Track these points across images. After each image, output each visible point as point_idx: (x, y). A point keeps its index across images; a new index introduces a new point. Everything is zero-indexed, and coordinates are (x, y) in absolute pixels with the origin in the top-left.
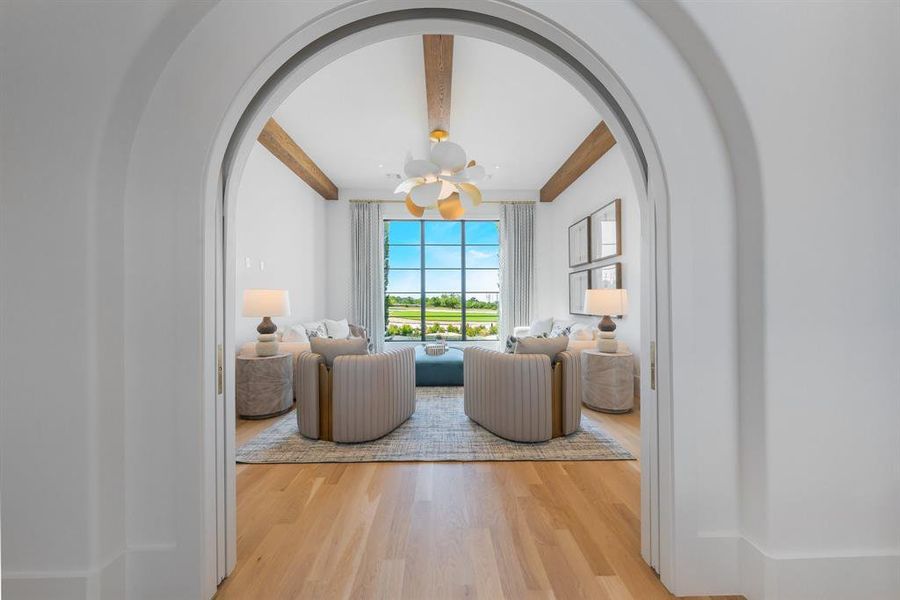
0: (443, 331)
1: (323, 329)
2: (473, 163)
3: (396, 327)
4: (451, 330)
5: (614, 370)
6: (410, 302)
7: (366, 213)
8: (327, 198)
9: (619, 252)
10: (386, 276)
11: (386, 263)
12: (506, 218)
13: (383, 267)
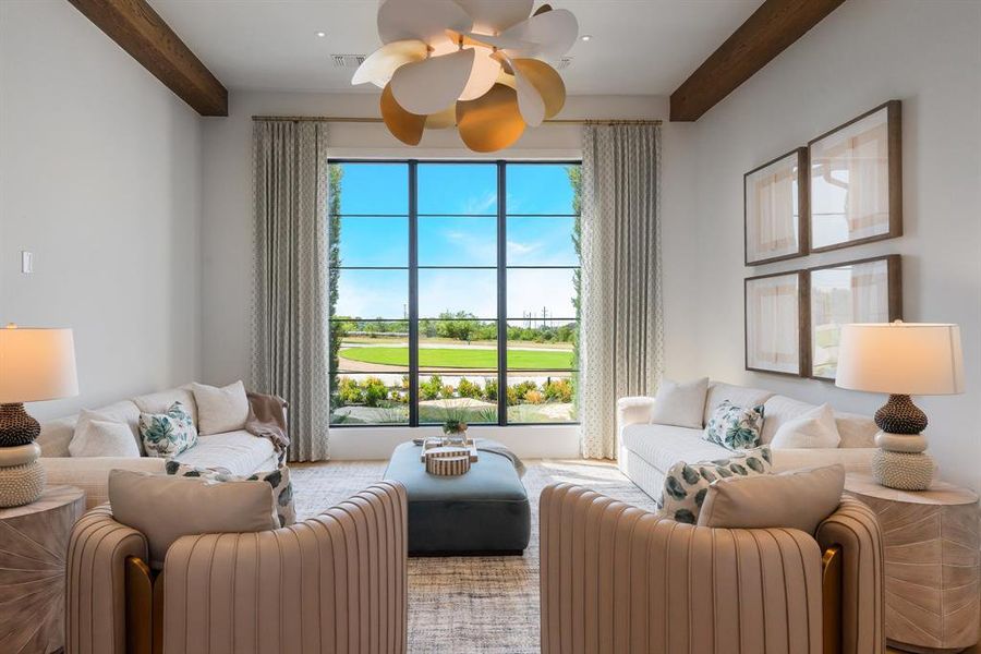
0: (448, 395)
1: (186, 408)
2: (546, 8)
3: (353, 386)
4: (466, 392)
5: (936, 543)
6: (380, 328)
7: (290, 149)
8: (203, 115)
9: (897, 229)
10: (333, 284)
11: (334, 255)
12: (596, 157)
13: (325, 263)
